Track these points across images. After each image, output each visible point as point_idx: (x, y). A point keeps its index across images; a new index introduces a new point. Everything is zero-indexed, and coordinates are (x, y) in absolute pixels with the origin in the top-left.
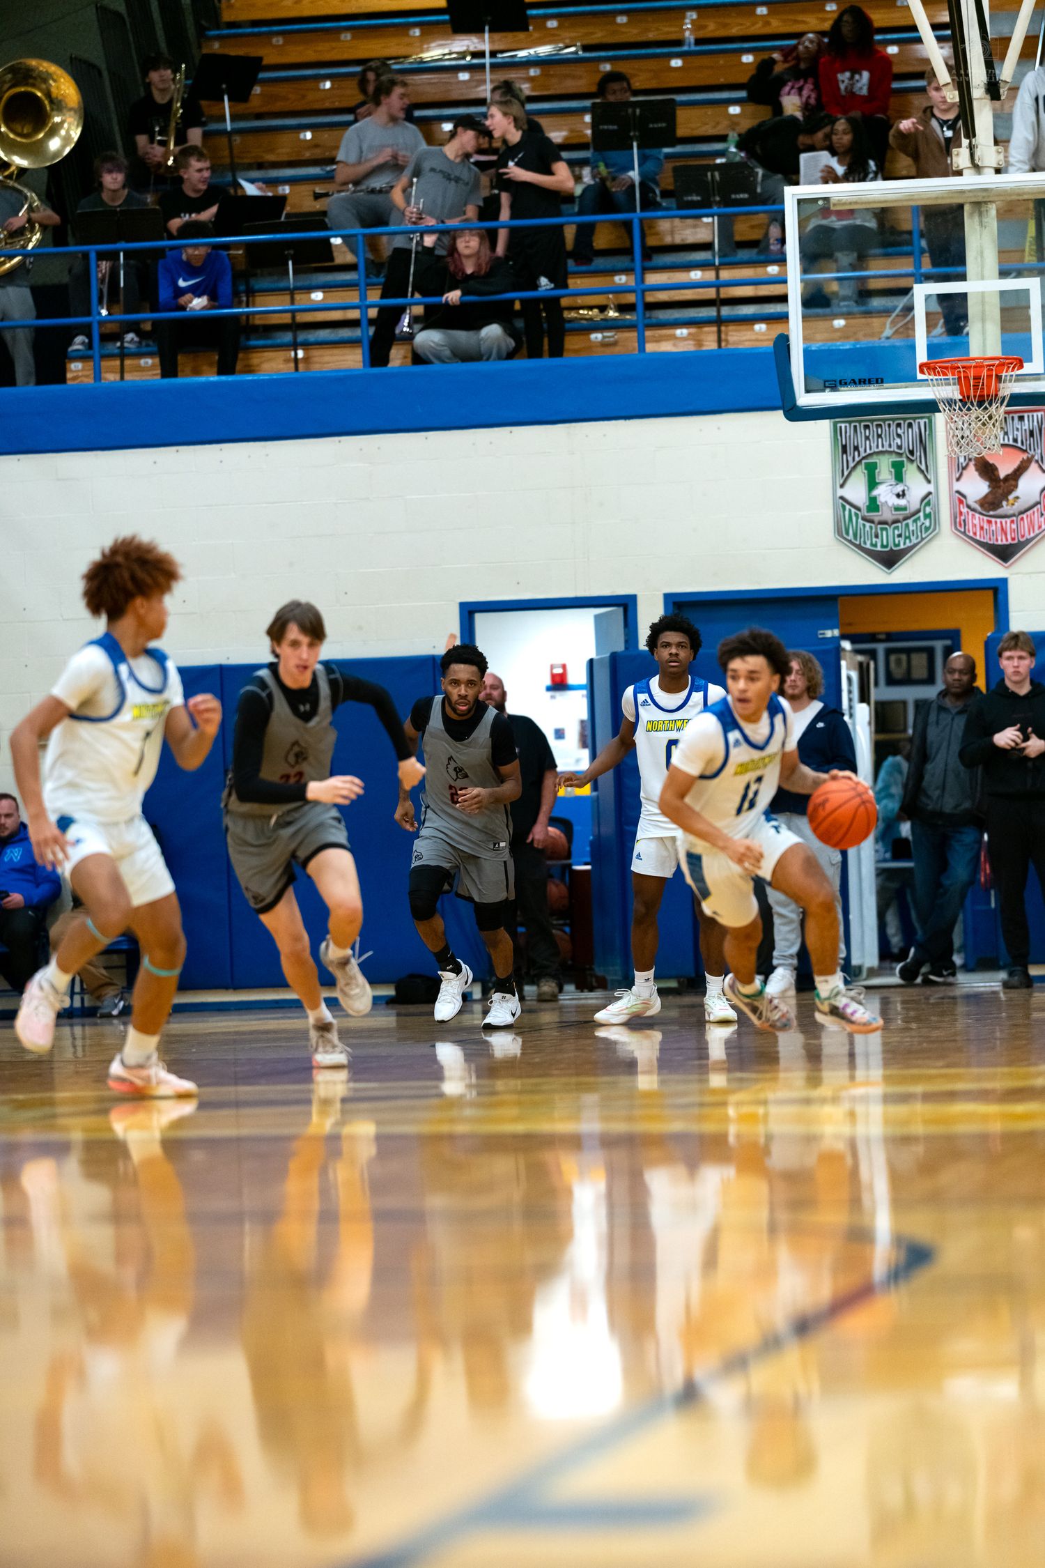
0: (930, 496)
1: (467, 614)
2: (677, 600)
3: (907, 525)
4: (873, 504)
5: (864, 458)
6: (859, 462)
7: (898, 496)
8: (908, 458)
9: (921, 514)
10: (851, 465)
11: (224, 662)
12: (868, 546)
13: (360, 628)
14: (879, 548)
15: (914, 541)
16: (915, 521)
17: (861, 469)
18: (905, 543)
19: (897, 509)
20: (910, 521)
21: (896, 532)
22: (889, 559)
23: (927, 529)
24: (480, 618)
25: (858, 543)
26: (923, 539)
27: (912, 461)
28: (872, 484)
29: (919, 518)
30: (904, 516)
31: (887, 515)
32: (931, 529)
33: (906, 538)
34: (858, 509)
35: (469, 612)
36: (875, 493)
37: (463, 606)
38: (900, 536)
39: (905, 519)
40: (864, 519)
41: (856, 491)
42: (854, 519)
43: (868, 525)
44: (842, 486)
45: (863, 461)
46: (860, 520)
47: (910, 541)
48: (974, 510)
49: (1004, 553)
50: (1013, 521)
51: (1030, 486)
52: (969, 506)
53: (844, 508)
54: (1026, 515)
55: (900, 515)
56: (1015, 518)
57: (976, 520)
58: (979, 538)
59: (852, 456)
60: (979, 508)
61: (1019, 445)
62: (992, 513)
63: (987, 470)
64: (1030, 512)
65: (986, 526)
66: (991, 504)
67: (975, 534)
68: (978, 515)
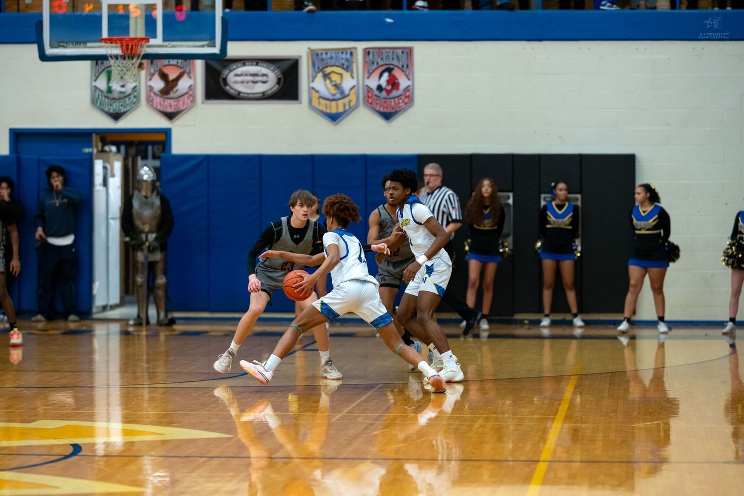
0: (136, 87)
2: (16, 131)
4: (109, 90)
5: (106, 68)
6: (104, 70)
7: (121, 86)
9: (132, 96)
10: (100, 71)
12: (106, 109)
14: (111, 111)
15: (128, 108)
16: (129, 99)
17: (104, 73)
18: (124, 109)
19: (121, 93)
20: (127, 99)
21: (121, 104)
22: (116, 116)
23: (135, 103)
25: (102, 107)
26: (132, 108)
28: (109, 79)
29: (131, 98)
30: (124, 96)
31: (116, 95)
32: (136, 104)
33: (125, 107)
34: (102, 92)
36: (111, 85)
38: (122, 105)
39: (125, 97)
40: (106, 97)
41: (102, 83)
42: (100, 97)
43: (107, 100)
44: (95, 80)
45: (106, 70)
46: (103, 98)
48: (157, 95)
49: (170, 116)
50: (175, 102)
51: (183, 85)
52: (155, 93)
53: (95, 91)
54: (181, 99)
55: (122, 95)
56: (176, 100)
57: (158, 100)
58: (158, 108)
59: (101, 67)
60: (159, 93)
61: (179, 64)
62: (166, 96)
63: (164, 76)
64: (183, 97)
65: (162, 103)
66: (165, 92)
67: (157, 106)
68: (159, 98)
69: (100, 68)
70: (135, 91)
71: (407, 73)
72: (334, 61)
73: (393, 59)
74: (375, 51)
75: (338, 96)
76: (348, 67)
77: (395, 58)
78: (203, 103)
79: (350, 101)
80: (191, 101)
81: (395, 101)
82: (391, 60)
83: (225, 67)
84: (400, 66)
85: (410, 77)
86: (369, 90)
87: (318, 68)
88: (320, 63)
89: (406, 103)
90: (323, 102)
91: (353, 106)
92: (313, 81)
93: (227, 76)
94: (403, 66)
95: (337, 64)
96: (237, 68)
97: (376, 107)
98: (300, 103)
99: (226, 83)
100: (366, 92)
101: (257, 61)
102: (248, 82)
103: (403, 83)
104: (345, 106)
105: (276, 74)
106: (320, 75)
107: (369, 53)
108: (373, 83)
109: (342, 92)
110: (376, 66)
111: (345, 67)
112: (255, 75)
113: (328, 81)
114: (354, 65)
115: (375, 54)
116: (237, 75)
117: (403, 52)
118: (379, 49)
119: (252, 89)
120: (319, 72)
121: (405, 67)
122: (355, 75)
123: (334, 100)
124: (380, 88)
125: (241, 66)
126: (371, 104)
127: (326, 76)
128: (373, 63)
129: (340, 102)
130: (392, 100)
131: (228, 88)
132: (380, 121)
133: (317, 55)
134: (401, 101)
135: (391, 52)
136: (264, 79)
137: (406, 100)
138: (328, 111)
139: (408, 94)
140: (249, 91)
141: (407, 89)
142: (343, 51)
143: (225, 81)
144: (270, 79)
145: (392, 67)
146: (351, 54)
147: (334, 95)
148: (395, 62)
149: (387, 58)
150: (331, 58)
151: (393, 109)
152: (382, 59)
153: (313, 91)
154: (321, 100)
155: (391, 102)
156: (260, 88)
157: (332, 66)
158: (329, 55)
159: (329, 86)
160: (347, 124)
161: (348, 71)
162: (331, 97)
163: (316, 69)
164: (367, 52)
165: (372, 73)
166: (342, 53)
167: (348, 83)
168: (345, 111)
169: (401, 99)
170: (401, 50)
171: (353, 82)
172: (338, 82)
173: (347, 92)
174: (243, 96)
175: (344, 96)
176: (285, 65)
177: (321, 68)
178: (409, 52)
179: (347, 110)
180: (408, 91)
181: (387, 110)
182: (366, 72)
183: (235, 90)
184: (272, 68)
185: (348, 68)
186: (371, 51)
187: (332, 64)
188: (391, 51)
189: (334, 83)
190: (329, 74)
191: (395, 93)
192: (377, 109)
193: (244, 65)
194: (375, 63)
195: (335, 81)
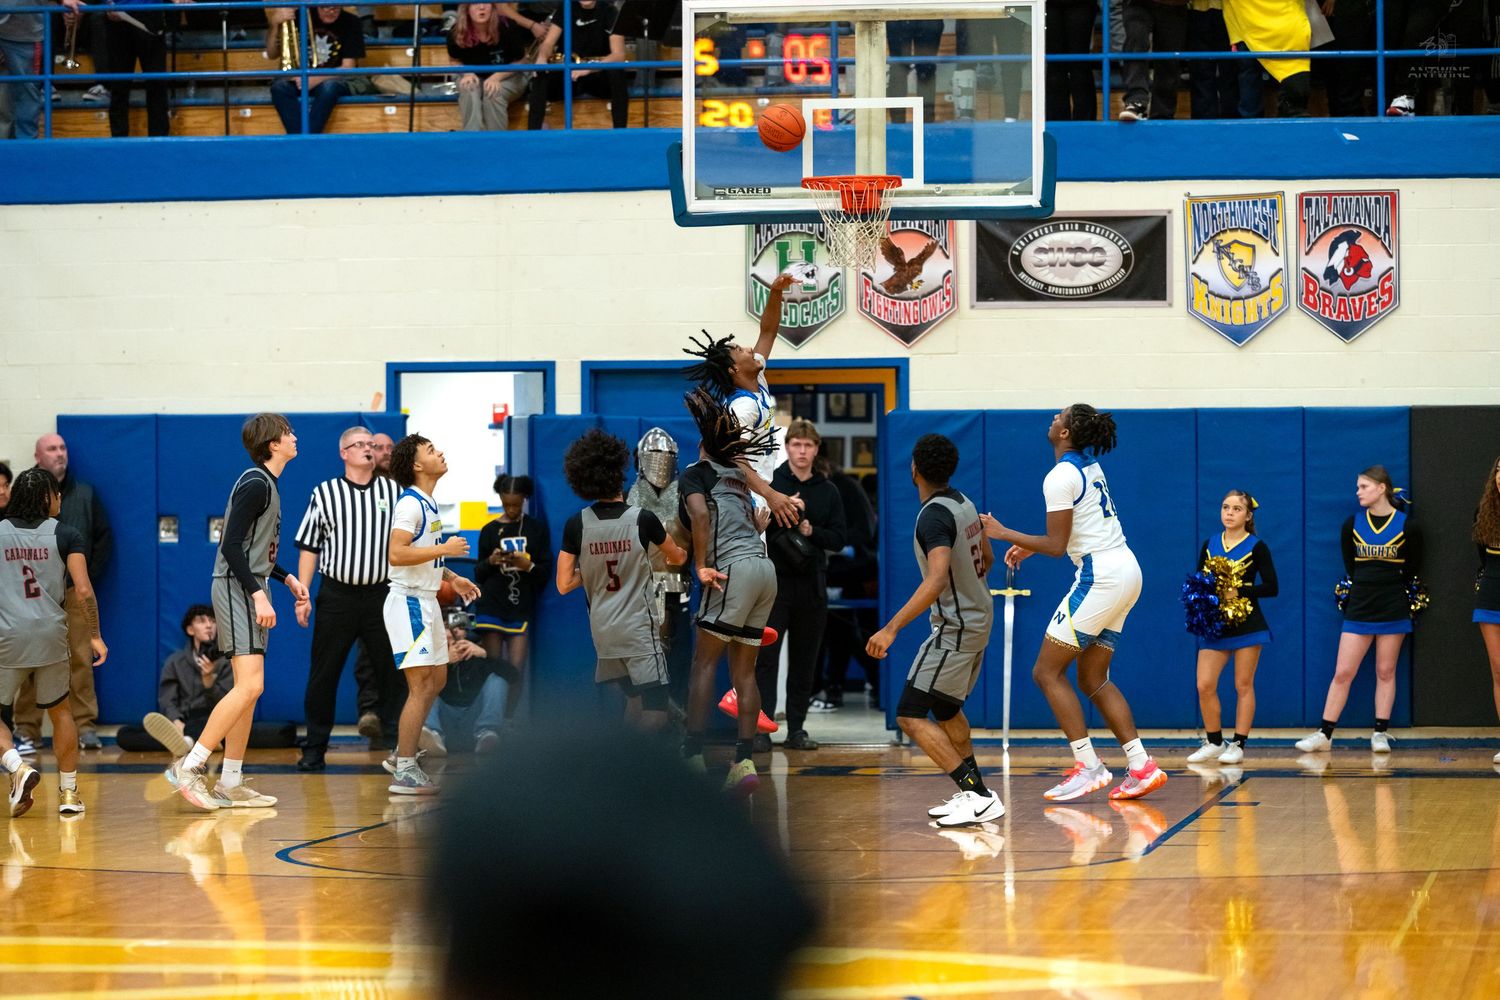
0: (838, 277)
1: (393, 374)
2: (595, 367)
3: (815, 304)
5: (776, 238)
6: (772, 242)
7: (808, 275)
8: (818, 239)
9: (829, 294)
10: (764, 244)
11: (160, 411)
13: (291, 383)
14: (788, 325)
15: (821, 318)
16: (822, 300)
17: (773, 249)
18: (812, 322)
19: (806, 288)
20: (818, 300)
21: (805, 310)
22: (797, 336)
23: (834, 308)
24: (405, 378)
26: (829, 318)
27: (822, 243)
28: (783, 263)
29: (827, 298)
30: (813, 295)
31: (797, 293)
32: (837, 310)
33: (814, 316)
34: (769, 286)
35: (395, 373)
36: (786, 271)
37: (389, 366)
38: (808, 314)
39: (813, 298)
41: (768, 269)
42: (765, 296)
44: (754, 264)
45: (776, 242)
47: (818, 320)
48: (879, 292)
49: (906, 334)
50: (915, 304)
51: (933, 271)
52: (874, 288)
53: (755, 284)
54: (927, 299)
55: (809, 294)
56: (918, 301)
57: (881, 302)
58: (882, 318)
59: (765, 236)
60: (884, 290)
61: (925, 231)
62: (896, 295)
63: (893, 254)
64: (931, 296)
65: (890, 307)
66: (895, 286)
67: (879, 315)
68: (882, 297)
69: (763, 238)
70: (836, 284)
71: (1387, 244)
72: (1239, 222)
73: (1358, 215)
74: (1321, 199)
75: (1247, 290)
76: (1265, 232)
77: (1362, 213)
78: (972, 307)
79: (1272, 300)
80: (948, 304)
81: (1361, 300)
82: (1353, 218)
83: (1017, 234)
84: (1373, 229)
85: (1393, 251)
86: (1309, 277)
87: (1206, 235)
88: (1209, 223)
89: (1384, 304)
90: (1216, 302)
91: (1279, 310)
92: (1194, 262)
93: (1020, 252)
94: (1378, 230)
95: (1245, 226)
96: (1040, 236)
97: (1324, 312)
98: (1171, 305)
99: (1019, 266)
100: (1303, 282)
101: (1083, 222)
102: (1063, 265)
103: (1379, 262)
104: (1260, 310)
105: (1120, 247)
106: (1210, 248)
107: (1309, 203)
108: (1317, 263)
109: (1255, 284)
110: (1323, 231)
111: (1261, 232)
112: (1080, 249)
113: (1226, 261)
114: (1279, 228)
115: (1321, 204)
116: (1041, 250)
117: (1377, 201)
118: (1330, 194)
119: (1072, 279)
120: (1207, 243)
121: (1382, 231)
122: (1281, 249)
123: (1236, 299)
124: (1331, 273)
125: (1050, 232)
126: (1314, 306)
127: (1222, 251)
128: (1318, 223)
129: (1250, 302)
130: (1357, 298)
131: (1023, 275)
132: (1332, 340)
133: (1205, 207)
134: (1373, 300)
135: (1354, 202)
136: (1097, 257)
137: (1385, 298)
138: (1227, 321)
139: (1387, 285)
140: (1066, 282)
141: (1386, 276)
142: (1255, 200)
143: (1017, 261)
144: (1110, 257)
145: (1355, 230)
146: (1273, 205)
147: (1238, 289)
148: (1362, 221)
149: (1347, 213)
150: (1233, 214)
151: (1357, 316)
152: (1336, 215)
153: (1195, 279)
154: (1211, 297)
155: (1354, 301)
156: (1088, 276)
157: (1232, 230)
158: (1228, 209)
159: (1229, 270)
160: (1263, 346)
161: (1267, 241)
162: (1232, 293)
163: (1202, 236)
164: (1305, 201)
165: (1314, 244)
166: (1255, 203)
167: (1266, 264)
168: (1261, 321)
169: (1374, 295)
170: (1373, 197)
171: (1279, 262)
172: (1247, 263)
173: (1264, 283)
174: (1054, 293)
175: (1258, 290)
176: (1140, 229)
177: (1211, 234)
178: (1392, 199)
179: (1267, 319)
180: (1389, 278)
181: (1347, 318)
182: (1304, 242)
183: (1037, 281)
184: (1112, 236)
185: (1265, 235)
186: (1314, 199)
187: (1234, 227)
188: (1354, 198)
189: (1238, 264)
190: (1229, 246)
191: (1362, 284)
192: (1327, 316)
193: (1057, 229)
194: (1322, 225)
195: (1241, 261)
